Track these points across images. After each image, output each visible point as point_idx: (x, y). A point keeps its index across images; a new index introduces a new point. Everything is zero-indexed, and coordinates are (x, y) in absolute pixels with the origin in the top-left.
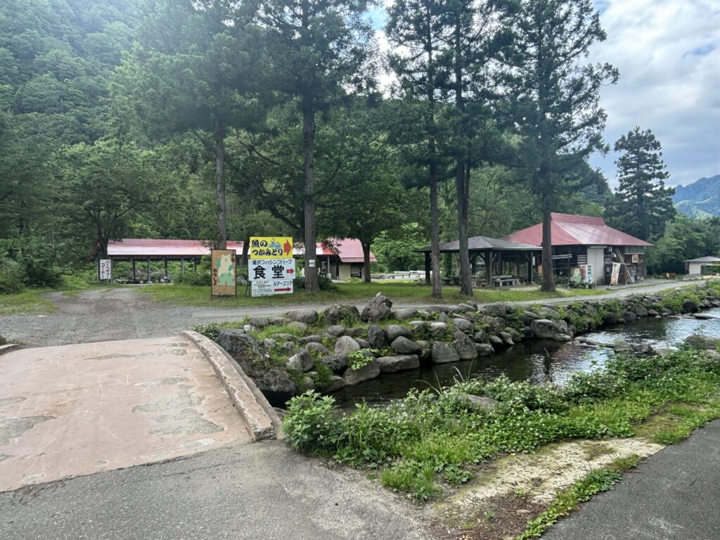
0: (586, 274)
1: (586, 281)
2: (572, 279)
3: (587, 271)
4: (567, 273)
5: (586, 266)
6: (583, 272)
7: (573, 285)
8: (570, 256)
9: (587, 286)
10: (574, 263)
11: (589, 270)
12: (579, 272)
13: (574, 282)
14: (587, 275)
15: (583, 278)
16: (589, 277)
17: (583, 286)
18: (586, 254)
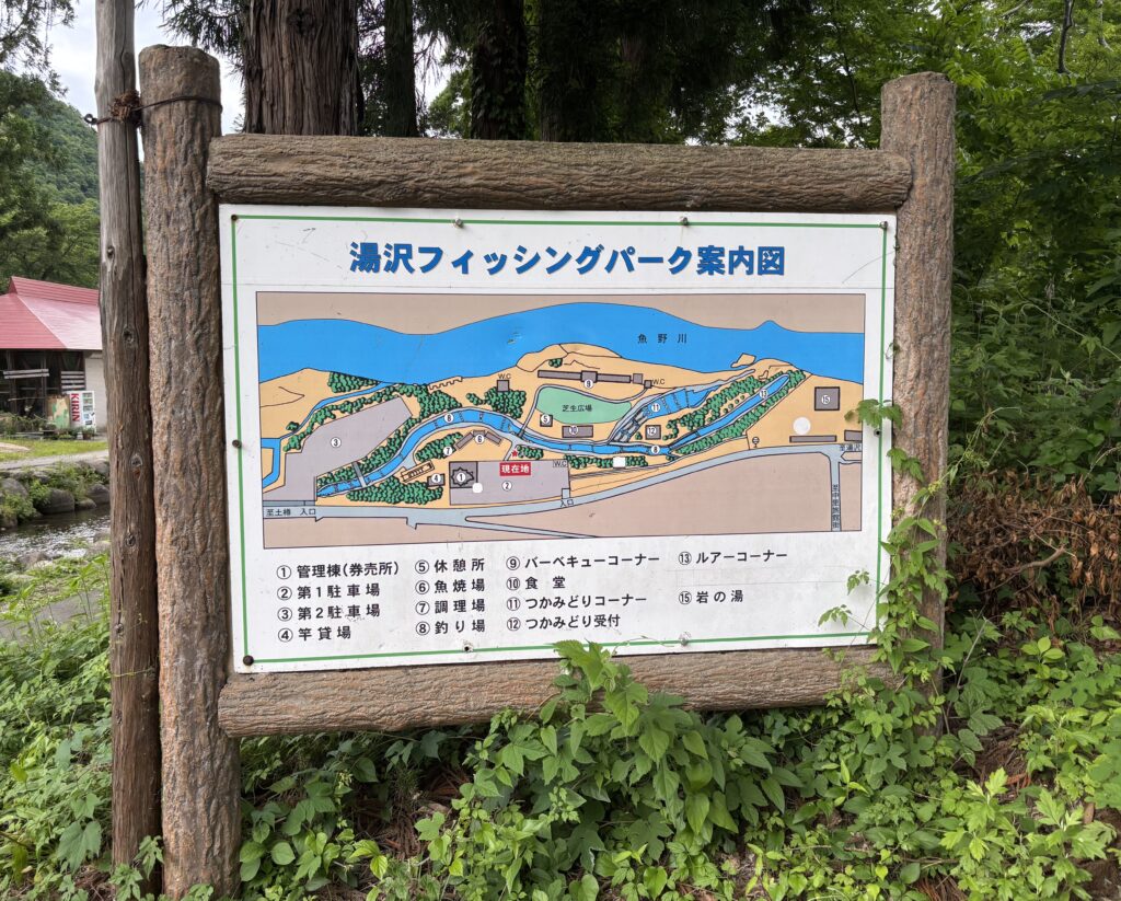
0: (81, 410)
1: (82, 423)
2: (50, 421)
3: (81, 404)
4: (40, 409)
5: (81, 393)
6: (73, 407)
7: (51, 434)
8: (44, 373)
9: (80, 436)
10: (54, 387)
11: (86, 401)
12: (65, 407)
13: (53, 427)
14: (82, 413)
15: (74, 417)
16: (87, 416)
17: (72, 434)
18: (82, 368)
